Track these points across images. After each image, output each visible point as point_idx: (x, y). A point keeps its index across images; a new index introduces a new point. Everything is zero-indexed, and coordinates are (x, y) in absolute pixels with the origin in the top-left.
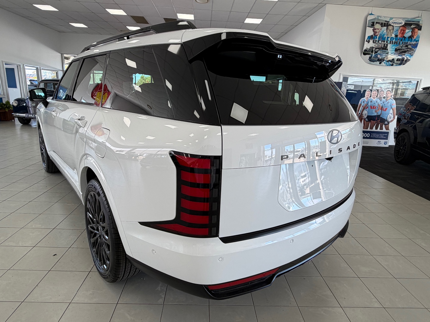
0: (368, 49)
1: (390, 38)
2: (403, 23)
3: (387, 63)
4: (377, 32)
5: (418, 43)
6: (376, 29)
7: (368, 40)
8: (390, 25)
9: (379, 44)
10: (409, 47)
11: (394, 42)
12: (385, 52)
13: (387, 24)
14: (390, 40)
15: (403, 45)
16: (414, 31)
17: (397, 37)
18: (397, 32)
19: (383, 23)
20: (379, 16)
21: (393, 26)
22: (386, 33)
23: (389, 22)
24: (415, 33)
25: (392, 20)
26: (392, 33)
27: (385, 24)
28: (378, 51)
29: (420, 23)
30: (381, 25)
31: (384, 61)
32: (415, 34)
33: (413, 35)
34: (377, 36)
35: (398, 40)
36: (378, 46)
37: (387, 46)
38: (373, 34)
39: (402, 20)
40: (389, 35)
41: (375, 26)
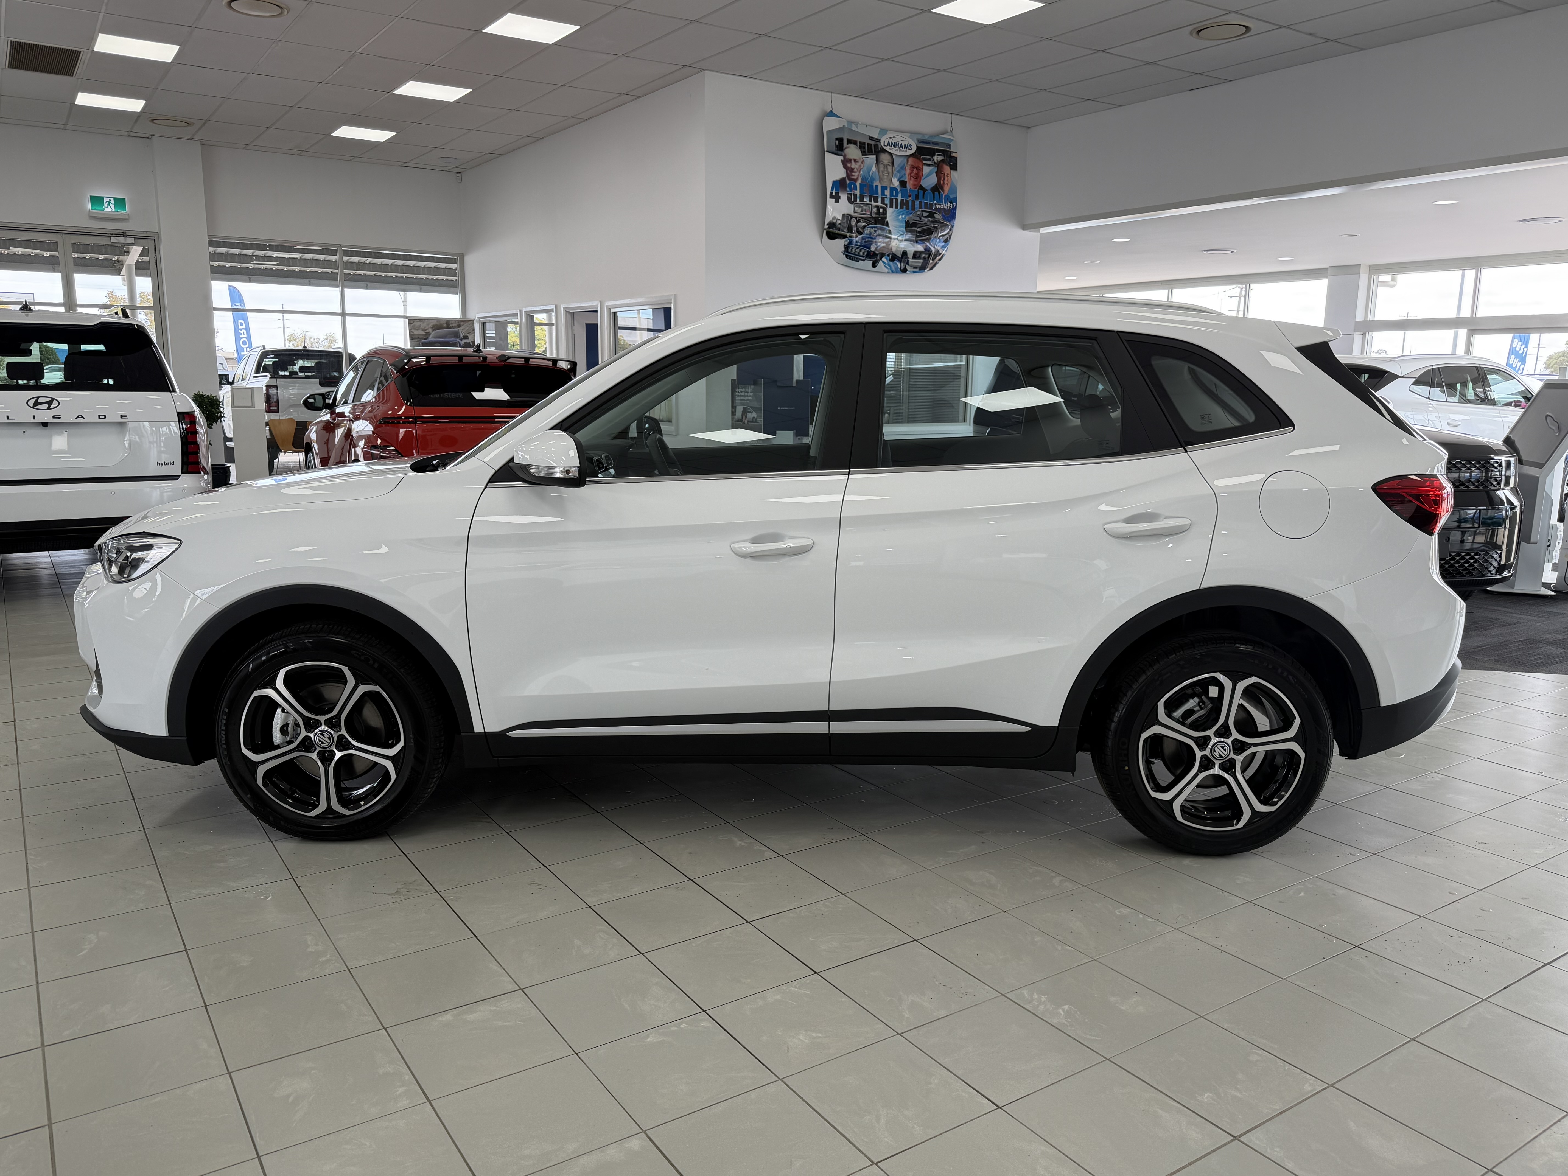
0: (839, 222)
1: (889, 189)
2: (914, 149)
3: (891, 263)
4: (855, 170)
5: (956, 207)
6: (850, 161)
7: (834, 194)
8: (884, 151)
9: (865, 207)
10: (938, 216)
11: (899, 201)
12: (883, 229)
13: (876, 146)
15: (922, 211)
16: (941, 171)
17: (906, 187)
18: (903, 172)
19: (864, 143)
20: (853, 123)
21: (891, 154)
22: (877, 173)
23: (879, 141)
24: (944, 179)
25: (886, 137)
26: (891, 175)
28: (864, 227)
30: (860, 148)
31: (883, 259)
32: (946, 182)
33: (942, 182)
34: (855, 180)
35: (910, 196)
36: (862, 211)
37: (885, 212)
38: (844, 175)
39: (909, 137)
40: (885, 180)
41: (847, 151)
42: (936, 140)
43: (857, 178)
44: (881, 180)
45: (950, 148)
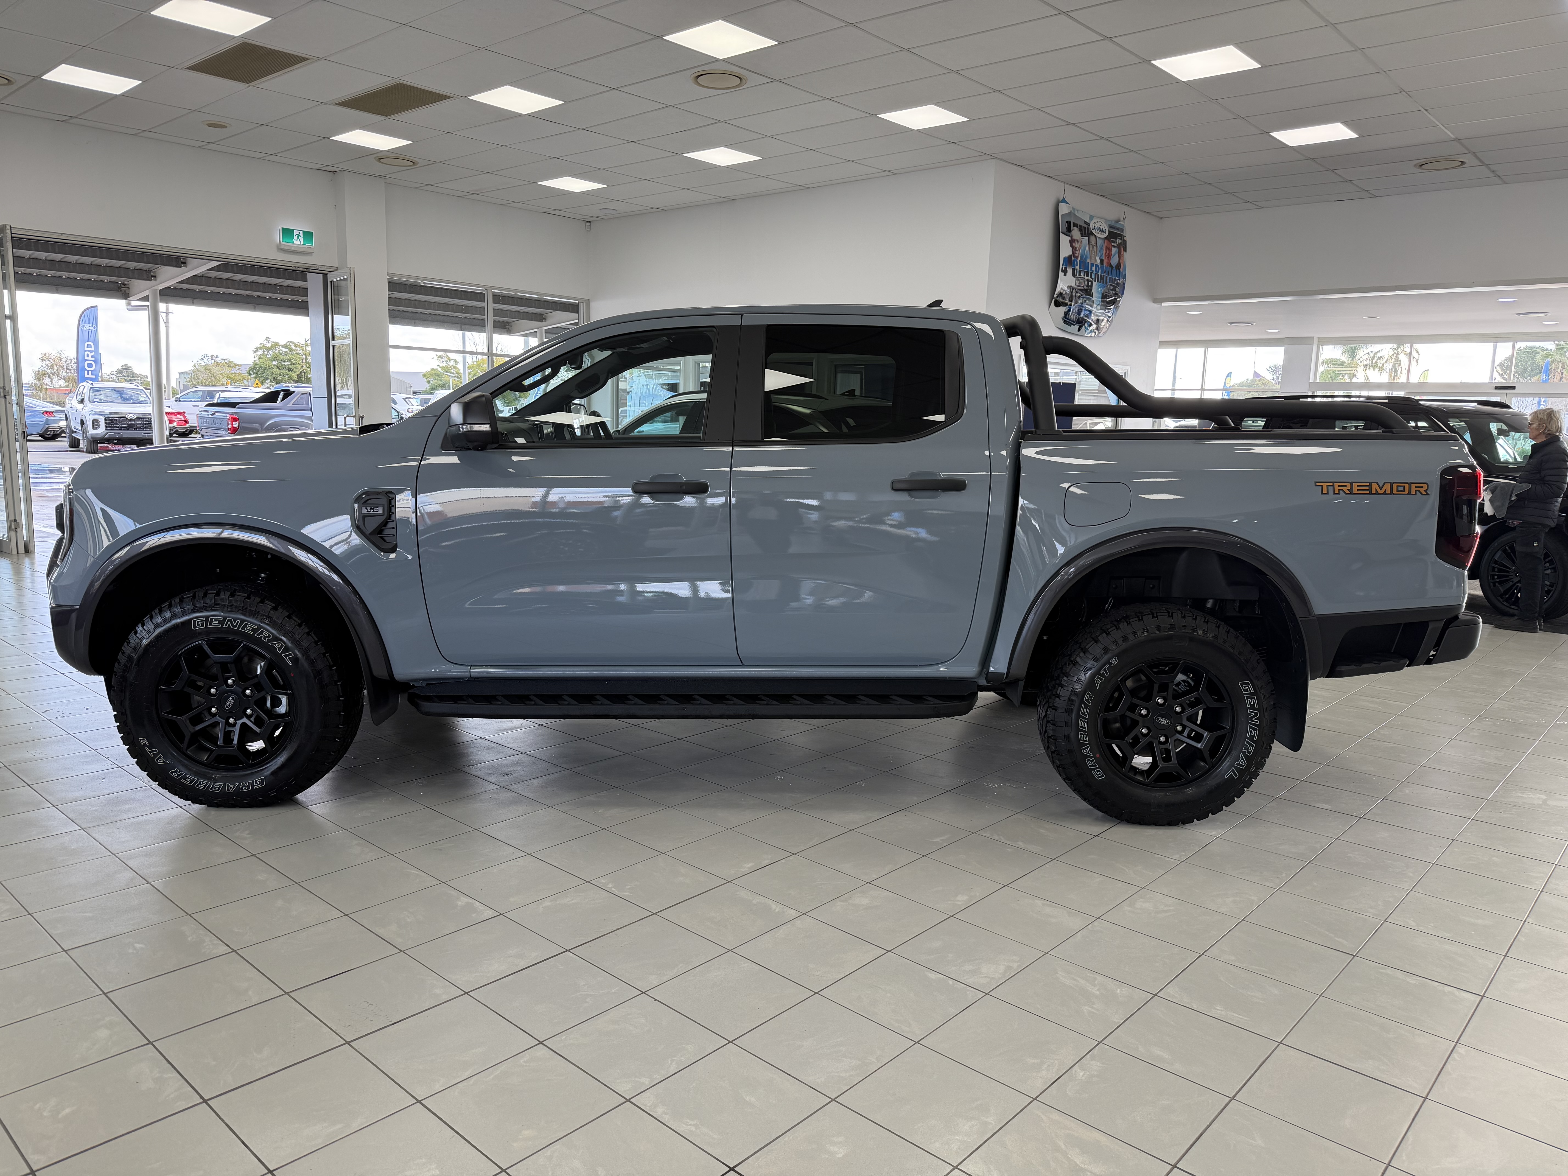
0: (1064, 292)
1: (1094, 266)
2: (1107, 233)
4: (1077, 249)
6: (1074, 241)
7: (1064, 269)
8: (1092, 234)
9: (1081, 281)
10: (1116, 290)
11: (1099, 276)
12: (1089, 299)
13: (1088, 228)
14: (1094, 272)
15: (1111, 285)
16: (1121, 252)
17: (1103, 265)
18: (1102, 252)
19: (1081, 226)
20: (1074, 209)
21: (1095, 236)
22: (1088, 253)
23: (1089, 225)
24: (1121, 259)
25: (1093, 222)
26: (1095, 254)
27: (1085, 228)
28: (1079, 297)
29: (1124, 235)
30: (1080, 231)
31: (1086, 325)
32: (1122, 261)
33: (1120, 261)
34: (1077, 257)
35: (1105, 272)
36: (1079, 284)
37: (1092, 286)
38: (1071, 253)
39: (1105, 223)
40: (1093, 258)
41: (1073, 233)
42: (1118, 226)
43: (1078, 256)
44: (1091, 257)
45: (1123, 232)
